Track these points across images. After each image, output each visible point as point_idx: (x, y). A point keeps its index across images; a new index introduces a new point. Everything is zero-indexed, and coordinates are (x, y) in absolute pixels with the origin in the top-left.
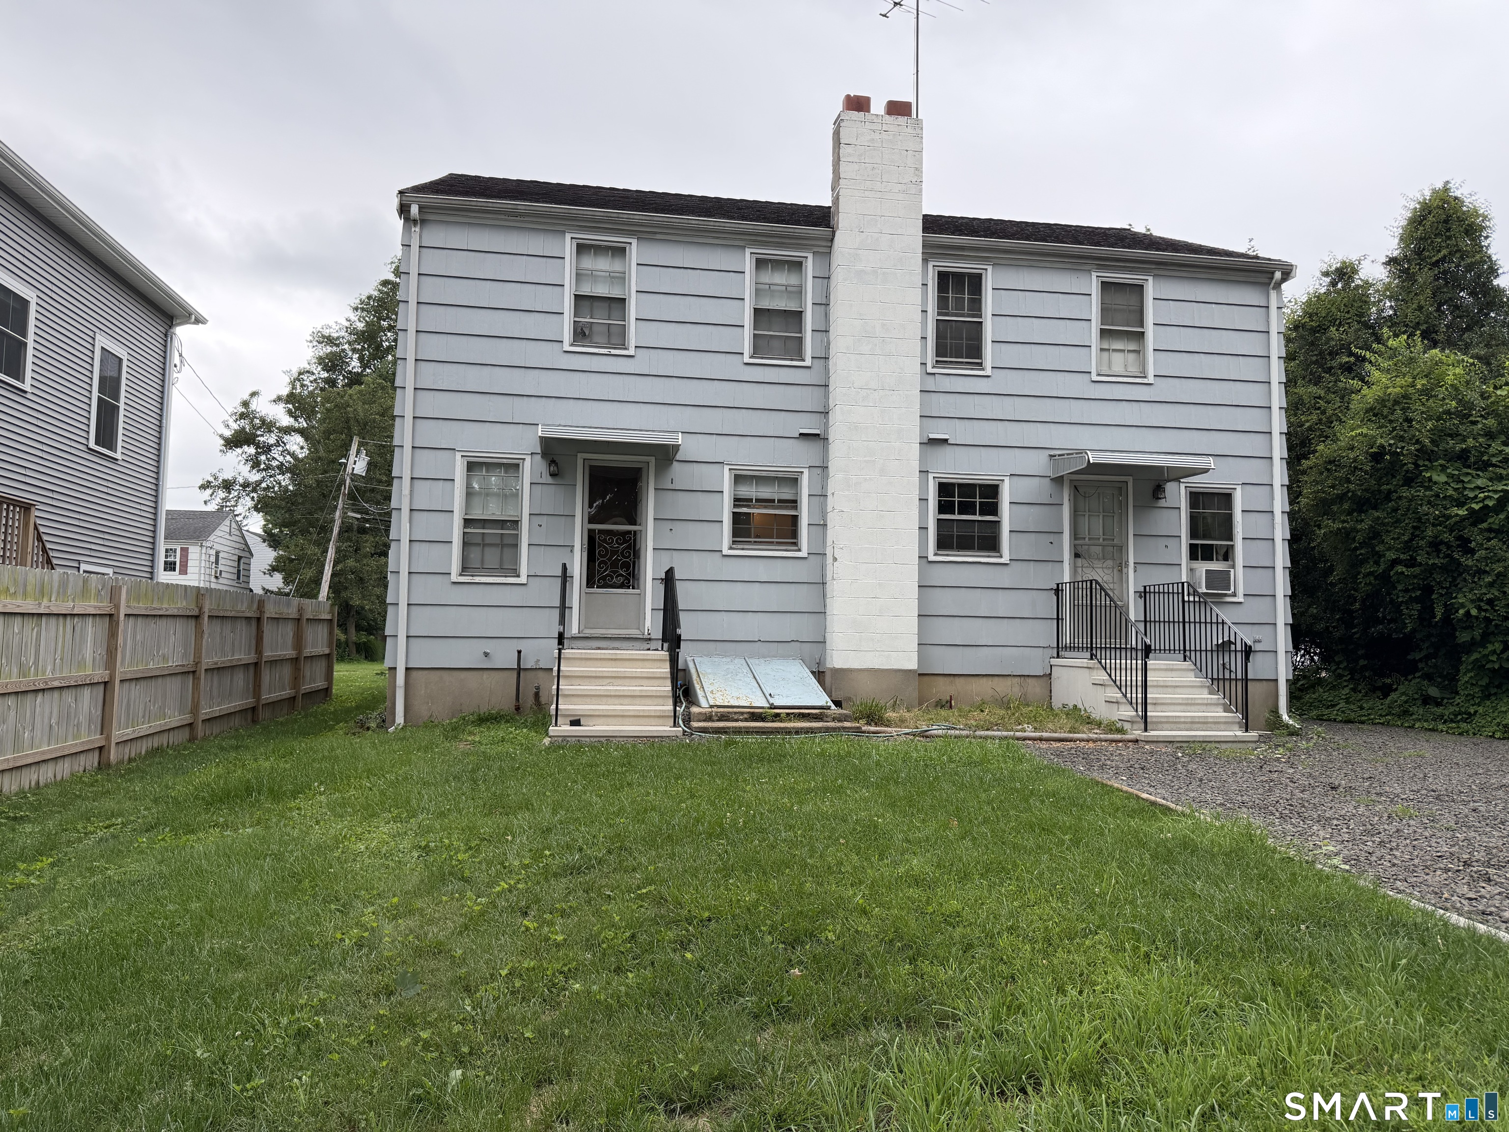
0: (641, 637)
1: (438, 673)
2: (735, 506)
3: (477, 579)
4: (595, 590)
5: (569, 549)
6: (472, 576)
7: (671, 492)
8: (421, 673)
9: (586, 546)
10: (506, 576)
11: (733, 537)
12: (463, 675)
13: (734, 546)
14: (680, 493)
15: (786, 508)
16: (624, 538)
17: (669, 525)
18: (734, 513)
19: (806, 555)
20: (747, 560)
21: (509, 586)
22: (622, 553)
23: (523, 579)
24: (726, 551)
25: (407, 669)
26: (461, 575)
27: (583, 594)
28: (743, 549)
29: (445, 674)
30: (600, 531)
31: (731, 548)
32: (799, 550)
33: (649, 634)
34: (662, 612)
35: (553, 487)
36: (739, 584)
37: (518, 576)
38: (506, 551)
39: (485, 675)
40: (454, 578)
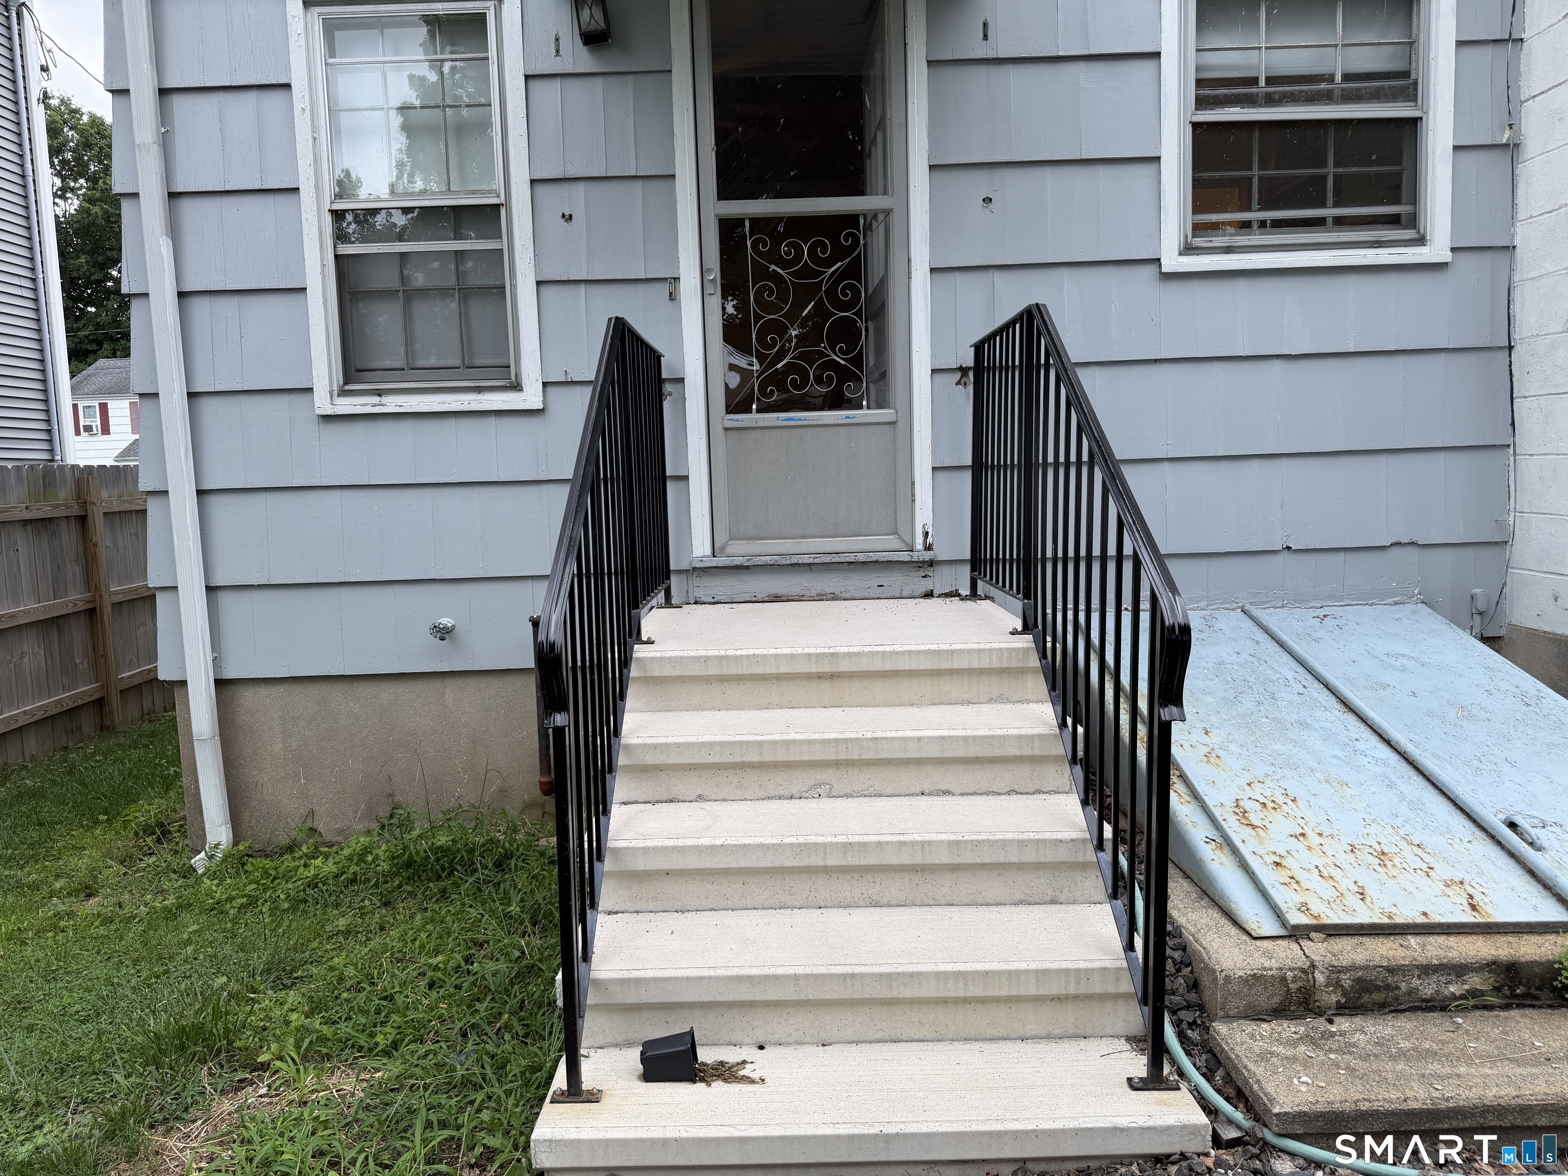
0: (904, 556)
1: (315, 691)
2: (1201, 103)
3: (392, 404)
4: (753, 418)
5: (664, 289)
6: (379, 393)
7: (981, 72)
8: (263, 691)
9: (715, 274)
10: (479, 390)
11: (1196, 210)
12: (387, 692)
13: (1199, 242)
14: (1012, 71)
15: (1376, 96)
16: (835, 241)
17: (980, 183)
18: (1196, 126)
19: (1445, 256)
20: (1242, 285)
21: (492, 421)
22: (831, 292)
23: (531, 397)
24: (1172, 262)
25: (221, 684)
26: (343, 393)
27: (717, 432)
28: (1228, 250)
29: (333, 693)
30: (759, 223)
31: (1188, 250)
32: (1421, 241)
33: (928, 548)
34: (968, 477)
35: (599, 82)
36: (1216, 367)
37: (516, 387)
38: (476, 307)
39: (450, 689)
40: (323, 403)
